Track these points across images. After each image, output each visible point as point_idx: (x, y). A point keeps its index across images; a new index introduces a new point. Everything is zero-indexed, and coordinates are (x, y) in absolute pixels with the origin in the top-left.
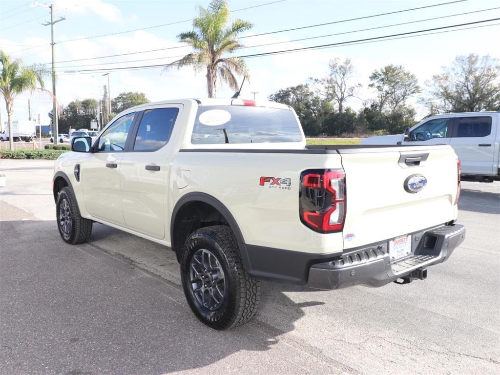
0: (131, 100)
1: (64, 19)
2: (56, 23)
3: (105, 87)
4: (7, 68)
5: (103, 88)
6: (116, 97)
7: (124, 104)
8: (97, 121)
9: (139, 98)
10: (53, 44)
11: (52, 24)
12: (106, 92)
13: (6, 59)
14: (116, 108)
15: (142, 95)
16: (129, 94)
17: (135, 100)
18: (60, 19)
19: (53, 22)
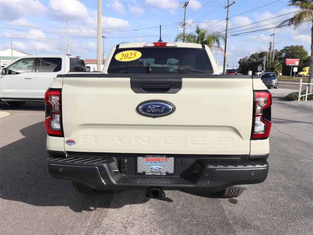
0: (292, 51)
1: (235, 2)
2: (230, 6)
3: (271, 43)
4: (200, 36)
5: (269, 44)
6: (282, 49)
7: (287, 54)
8: (263, 66)
9: (298, 49)
10: (227, 19)
11: (228, 7)
12: (271, 46)
13: (199, 31)
14: (281, 57)
15: (301, 47)
16: (291, 47)
17: (295, 51)
18: (232, 3)
19: (229, 5)
